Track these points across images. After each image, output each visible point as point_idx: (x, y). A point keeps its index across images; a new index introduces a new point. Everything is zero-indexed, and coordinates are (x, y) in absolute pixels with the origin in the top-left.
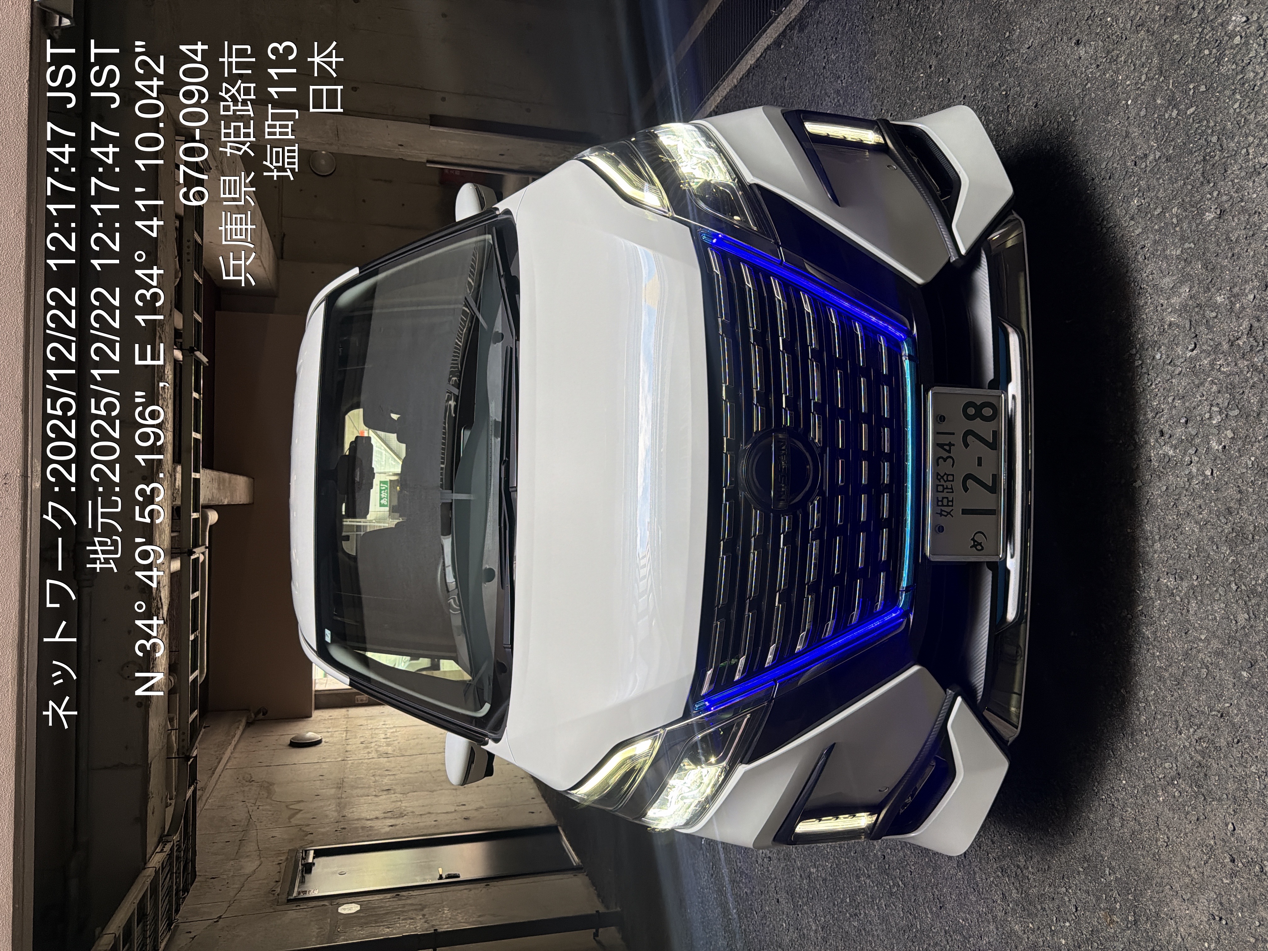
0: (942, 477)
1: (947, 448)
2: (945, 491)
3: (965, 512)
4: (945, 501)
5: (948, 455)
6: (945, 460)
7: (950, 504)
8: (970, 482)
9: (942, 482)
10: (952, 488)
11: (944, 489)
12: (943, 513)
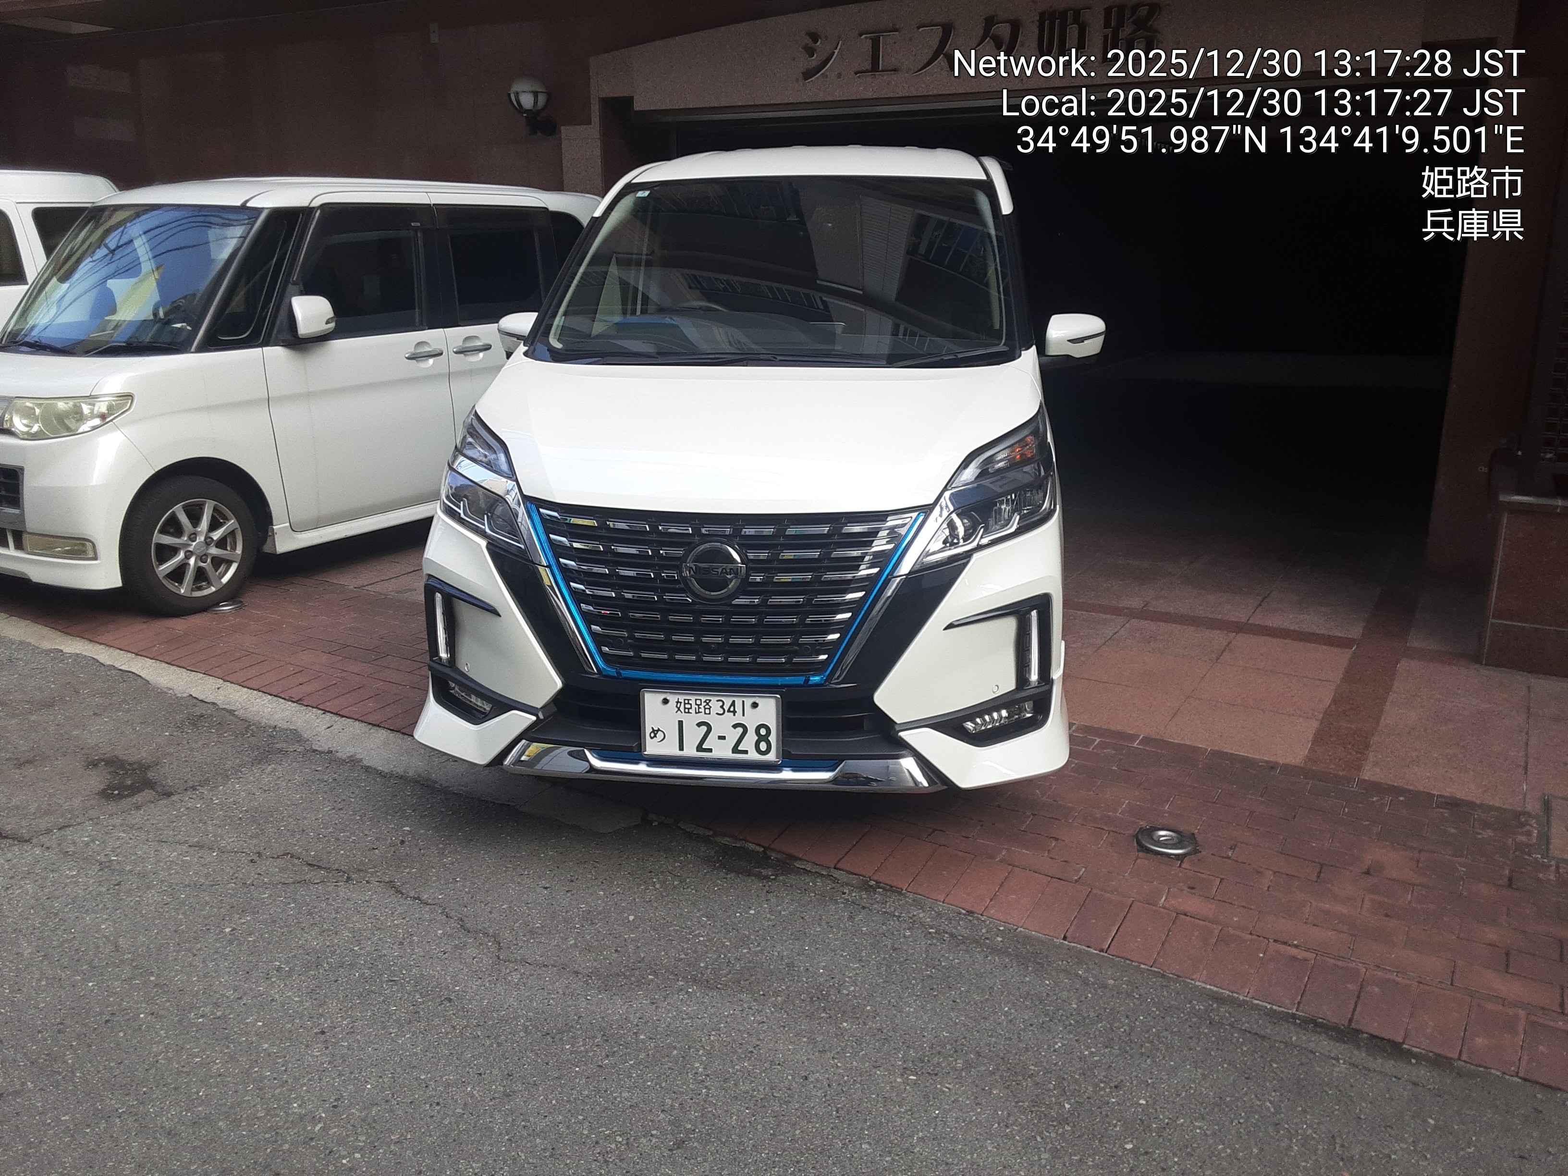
0: (708, 704)
1: (732, 709)
2: (697, 707)
3: (681, 723)
4: (688, 706)
5: (726, 710)
6: (722, 707)
7: (687, 711)
8: (704, 729)
9: (704, 704)
10: (699, 712)
11: (698, 705)
12: (679, 704)
